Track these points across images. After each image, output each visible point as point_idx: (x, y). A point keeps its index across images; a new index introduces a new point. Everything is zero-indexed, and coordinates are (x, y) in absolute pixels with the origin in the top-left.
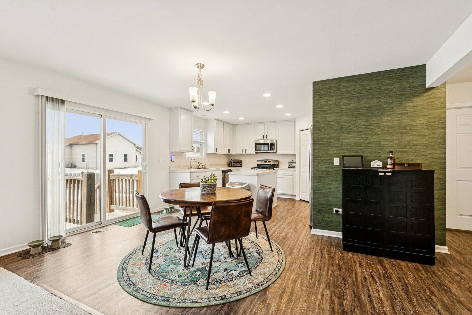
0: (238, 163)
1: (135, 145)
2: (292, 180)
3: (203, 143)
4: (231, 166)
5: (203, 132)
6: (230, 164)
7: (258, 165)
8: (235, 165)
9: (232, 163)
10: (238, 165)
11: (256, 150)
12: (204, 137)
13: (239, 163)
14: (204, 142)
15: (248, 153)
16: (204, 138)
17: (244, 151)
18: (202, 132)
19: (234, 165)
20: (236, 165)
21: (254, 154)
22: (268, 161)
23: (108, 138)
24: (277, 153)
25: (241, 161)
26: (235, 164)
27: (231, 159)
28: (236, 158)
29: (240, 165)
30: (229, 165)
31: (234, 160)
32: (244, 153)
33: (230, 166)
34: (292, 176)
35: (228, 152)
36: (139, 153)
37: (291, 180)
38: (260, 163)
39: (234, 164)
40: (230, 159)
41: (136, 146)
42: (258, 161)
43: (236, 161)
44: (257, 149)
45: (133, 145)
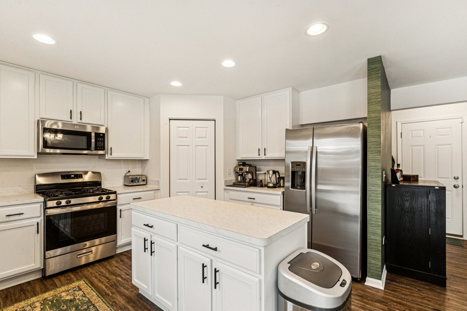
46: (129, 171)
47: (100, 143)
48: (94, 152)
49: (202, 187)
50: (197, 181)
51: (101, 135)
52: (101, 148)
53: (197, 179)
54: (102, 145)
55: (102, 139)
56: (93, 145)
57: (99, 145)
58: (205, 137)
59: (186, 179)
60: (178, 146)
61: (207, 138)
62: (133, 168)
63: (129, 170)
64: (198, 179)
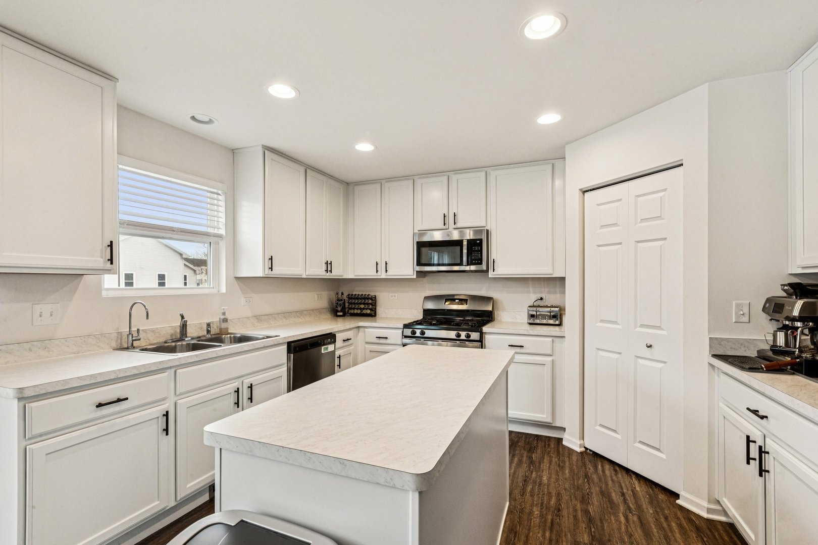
0: (364, 304)
1: (181, 255)
2: (550, 373)
3: (220, 236)
4: (341, 314)
5: (220, 197)
6: (339, 309)
7: (427, 312)
8: (356, 311)
9: (347, 305)
10: (365, 312)
11: (419, 263)
12: (223, 215)
13: (368, 304)
14: (224, 234)
15: (393, 273)
16: (223, 220)
17: (382, 267)
18: (215, 196)
19: (352, 311)
20: (359, 311)
21: (415, 277)
22: (460, 300)
23: (123, 240)
24: (491, 274)
25: (374, 299)
26: (354, 309)
27: (340, 294)
28: (359, 291)
29: (369, 311)
30: (337, 311)
31: (350, 297)
32: (383, 275)
33: (339, 314)
34: (549, 359)
35: (327, 271)
36: (192, 272)
37: (547, 369)
38: (430, 306)
39: (351, 309)
40: (337, 294)
41: (184, 256)
42: (427, 298)
43: (357, 298)
44: (423, 262)
45: (178, 257)
46: (541, 299)
47: (476, 254)
48: (467, 268)
49: (650, 346)
50: (639, 329)
51: (478, 242)
52: (478, 261)
53: (639, 325)
54: (478, 257)
55: (478, 248)
56: (465, 259)
57: (474, 257)
58: (659, 217)
59: (615, 323)
60: (599, 246)
61: (663, 219)
62: (549, 292)
63: (541, 296)
64: (642, 326)
